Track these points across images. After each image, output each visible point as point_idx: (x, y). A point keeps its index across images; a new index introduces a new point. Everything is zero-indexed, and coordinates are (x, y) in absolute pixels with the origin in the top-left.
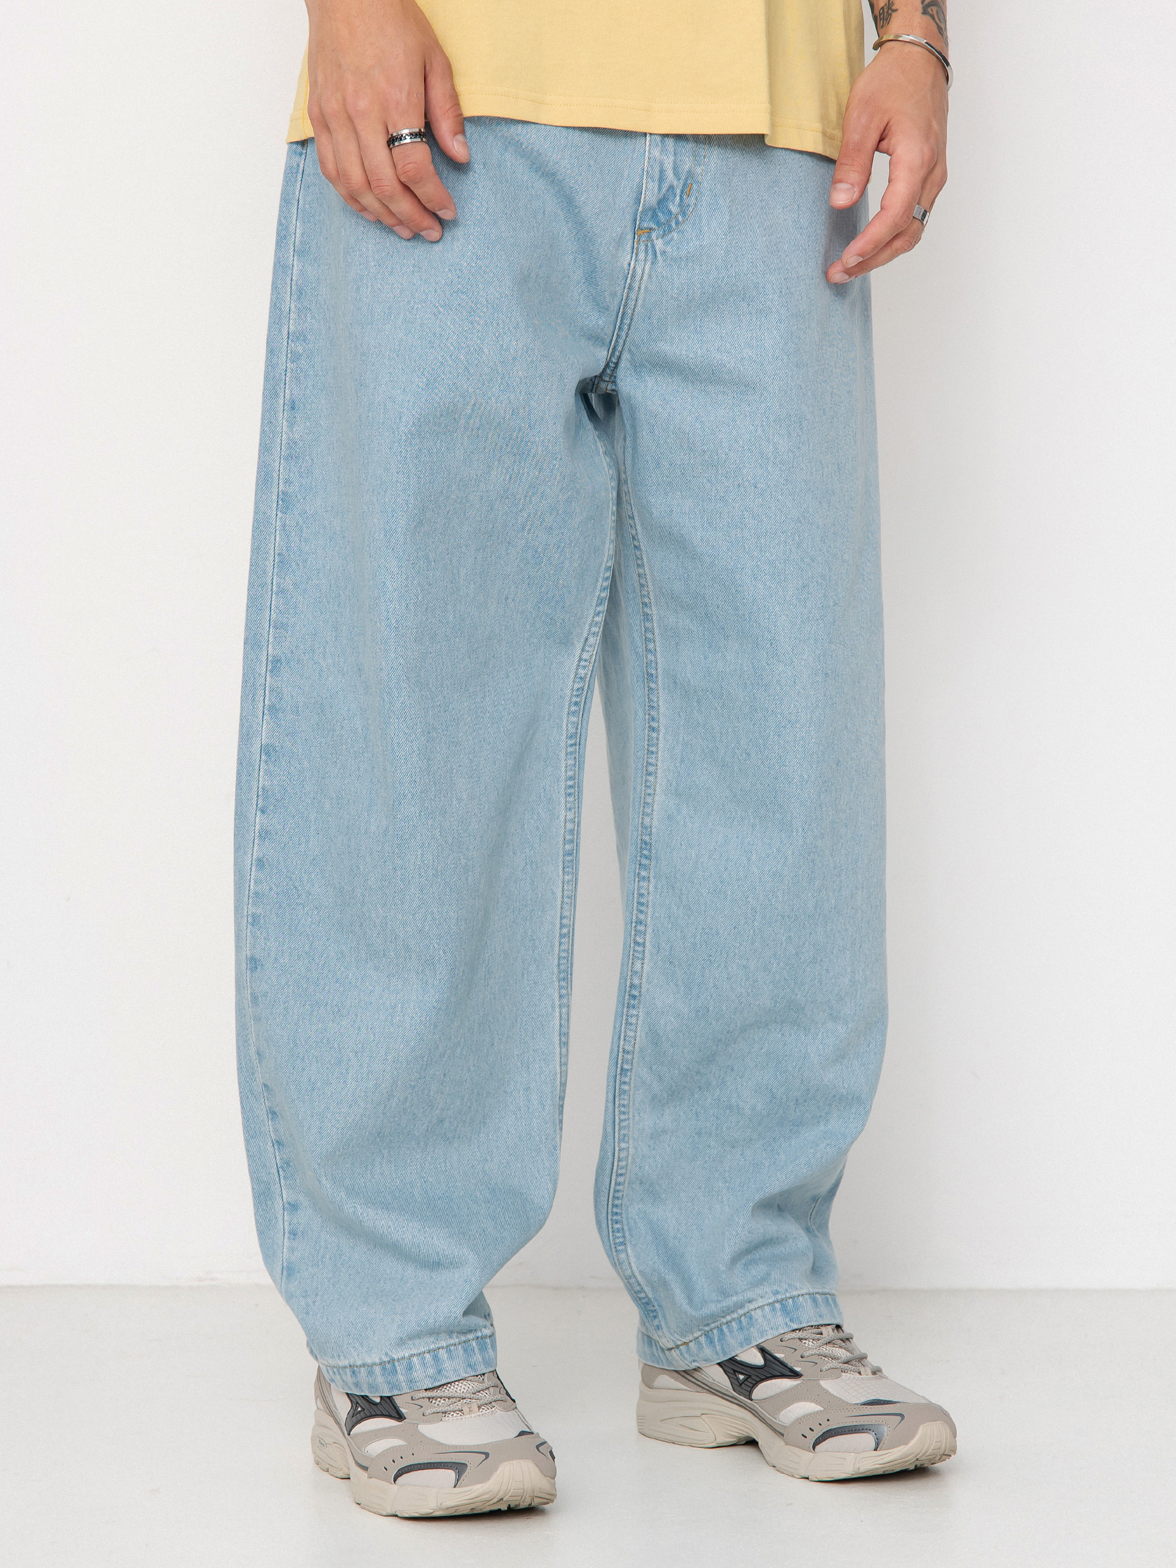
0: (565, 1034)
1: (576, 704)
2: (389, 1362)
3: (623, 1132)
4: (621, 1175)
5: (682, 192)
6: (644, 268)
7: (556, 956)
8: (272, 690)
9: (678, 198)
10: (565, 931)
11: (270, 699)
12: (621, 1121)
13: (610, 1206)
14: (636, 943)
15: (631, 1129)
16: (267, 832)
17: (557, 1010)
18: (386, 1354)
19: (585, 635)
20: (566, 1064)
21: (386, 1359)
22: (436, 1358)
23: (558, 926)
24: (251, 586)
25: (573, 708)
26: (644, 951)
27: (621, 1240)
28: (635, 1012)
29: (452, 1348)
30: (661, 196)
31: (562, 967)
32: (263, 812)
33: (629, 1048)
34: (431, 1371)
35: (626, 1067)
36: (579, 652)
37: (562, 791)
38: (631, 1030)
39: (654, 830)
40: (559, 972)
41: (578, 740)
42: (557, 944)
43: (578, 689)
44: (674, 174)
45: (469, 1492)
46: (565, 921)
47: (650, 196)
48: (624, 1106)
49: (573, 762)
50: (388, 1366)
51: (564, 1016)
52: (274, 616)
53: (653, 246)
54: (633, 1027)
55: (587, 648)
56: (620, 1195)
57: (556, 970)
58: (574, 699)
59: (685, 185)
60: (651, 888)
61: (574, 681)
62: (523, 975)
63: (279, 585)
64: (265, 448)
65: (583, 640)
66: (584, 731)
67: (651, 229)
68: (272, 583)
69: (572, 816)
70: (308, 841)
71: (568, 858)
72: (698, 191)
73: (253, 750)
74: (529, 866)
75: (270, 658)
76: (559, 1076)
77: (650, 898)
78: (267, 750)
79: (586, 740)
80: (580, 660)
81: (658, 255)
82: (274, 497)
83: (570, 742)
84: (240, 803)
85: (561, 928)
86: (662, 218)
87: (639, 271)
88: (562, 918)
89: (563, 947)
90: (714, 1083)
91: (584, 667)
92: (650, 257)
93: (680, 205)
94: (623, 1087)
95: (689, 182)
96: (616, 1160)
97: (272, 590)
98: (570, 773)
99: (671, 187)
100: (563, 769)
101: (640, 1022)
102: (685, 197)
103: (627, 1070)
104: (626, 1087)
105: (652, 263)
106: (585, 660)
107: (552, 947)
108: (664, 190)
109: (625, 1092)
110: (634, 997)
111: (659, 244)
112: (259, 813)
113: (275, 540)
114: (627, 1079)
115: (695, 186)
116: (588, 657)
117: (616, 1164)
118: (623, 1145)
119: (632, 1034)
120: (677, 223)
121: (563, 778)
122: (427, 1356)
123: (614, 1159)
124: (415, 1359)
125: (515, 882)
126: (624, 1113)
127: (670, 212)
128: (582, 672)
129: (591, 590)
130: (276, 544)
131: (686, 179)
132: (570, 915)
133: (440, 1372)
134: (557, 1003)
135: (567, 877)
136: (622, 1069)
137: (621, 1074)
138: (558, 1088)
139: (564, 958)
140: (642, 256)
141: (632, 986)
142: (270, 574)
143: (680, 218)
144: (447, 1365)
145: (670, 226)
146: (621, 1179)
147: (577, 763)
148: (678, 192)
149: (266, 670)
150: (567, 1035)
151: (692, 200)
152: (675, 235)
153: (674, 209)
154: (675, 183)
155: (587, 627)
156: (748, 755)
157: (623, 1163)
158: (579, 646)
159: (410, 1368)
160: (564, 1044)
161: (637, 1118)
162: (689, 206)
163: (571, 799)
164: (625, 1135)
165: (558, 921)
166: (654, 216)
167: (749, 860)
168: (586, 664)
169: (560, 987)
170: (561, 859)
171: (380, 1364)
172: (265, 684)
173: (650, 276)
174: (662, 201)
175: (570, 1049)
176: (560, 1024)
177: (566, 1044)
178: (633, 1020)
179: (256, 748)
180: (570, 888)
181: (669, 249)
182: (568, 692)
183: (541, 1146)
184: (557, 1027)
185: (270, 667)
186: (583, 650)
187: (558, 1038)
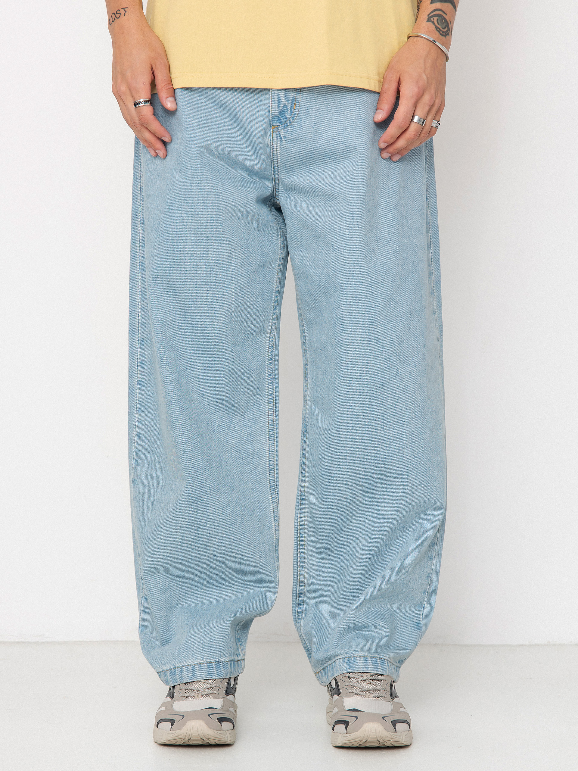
0: (276, 516)
1: (271, 359)
2: (174, 668)
3: (302, 565)
4: (302, 586)
5: (291, 107)
6: (277, 144)
7: (268, 479)
8: (141, 354)
9: (289, 110)
10: (271, 467)
11: (140, 359)
12: (301, 559)
13: (297, 600)
14: (302, 473)
15: (306, 563)
16: (141, 421)
17: (271, 505)
18: (173, 665)
19: (270, 325)
20: (278, 530)
21: (172, 667)
22: (193, 669)
23: (268, 465)
24: (130, 306)
25: (270, 362)
26: (305, 477)
27: (300, 617)
28: (303, 506)
29: (202, 665)
30: (280, 110)
31: (272, 484)
32: (139, 411)
33: (302, 523)
34: (190, 674)
35: (302, 533)
36: (269, 334)
37: (267, 401)
38: (302, 515)
39: (307, 418)
40: (270, 487)
41: (274, 376)
42: (268, 474)
43: (271, 352)
44: (285, 99)
45: (174, 734)
46: (271, 463)
47: (275, 110)
48: (302, 552)
49: (272, 387)
50: (173, 670)
51: (275, 508)
52: (140, 320)
53: (280, 134)
54: (303, 513)
55: (272, 332)
56: (302, 595)
57: (269, 486)
58: (270, 357)
59: (292, 104)
60: (307, 446)
61: (268, 349)
62: (253, 489)
63: (141, 305)
64: (133, 242)
65: (270, 328)
66: (277, 371)
67: (278, 126)
68: (139, 305)
69: (272, 413)
70: (156, 425)
71: (272, 433)
72: (299, 106)
73: (134, 382)
74: (249, 437)
75: (140, 340)
76: (275, 536)
77: (307, 451)
78: (140, 382)
79: (278, 376)
80: (270, 337)
81: (282, 138)
82: (138, 265)
83: (270, 378)
84: (130, 407)
85: (269, 466)
86: (283, 120)
87: (275, 146)
88: (269, 461)
89: (271, 475)
90: (346, 543)
91: (272, 341)
92: (279, 139)
93: (291, 113)
94: (301, 542)
95: (294, 102)
96: (298, 578)
97: (139, 308)
98: (270, 392)
99: (285, 106)
100: (267, 391)
101: (306, 511)
102: (293, 109)
103: (303, 534)
104: (303, 543)
105: (281, 142)
106: (272, 338)
107: (266, 475)
108: (281, 107)
109: (302, 545)
110: (303, 499)
111: (282, 133)
112: (137, 412)
113: (139, 284)
114: (303, 539)
115: (297, 104)
116: (273, 336)
117: (298, 580)
118: (302, 571)
119: (303, 516)
120: (290, 122)
121: (266, 395)
122: (189, 667)
123: (297, 577)
124: (184, 668)
125: (242, 445)
126: (302, 556)
127: (286, 117)
128: (271, 343)
129: (270, 302)
130: (139, 286)
131: (293, 101)
132: (274, 460)
133: (194, 675)
134: (271, 502)
135: (271, 442)
136: (300, 534)
137: (300, 536)
138: (275, 542)
139: (272, 480)
140: (275, 138)
141: (301, 493)
142: (138, 300)
143: (291, 120)
144: (198, 672)
145: (287, 124)
146: (302, 588)
147: (274, 388)
148: (289, 107)
149: (138, 345)
150: (278, 516)
151: (297, 111)
152: (289, 128)
153: (288, 116)
154: (287, 103)
155: (271, 321)
156: (335, 381)
157: (303, 580)
158: (269, 331)
159: (182, 671)
160: (277, 520)
161: (310, 558)
162: (295, 114)
163: (271, 404)
164: (303, 567)
165: (267, 463)
166: (279, 119)
167: (339, 433)
168: (273, 339)
169: (271, 494)
170: (267, 433)
171: (170, 670)
172: (138, 352)
173: (281, 148)
174: (282, 112)
175: (280, 523)
176: (274, 511)
177: (278, 521)
178: (303, 510)
179: (135, 382)
180: (273, 447)
181: (287, 135)
182: (266, 354)
183: (271, 570)
184: (272, 513)
185: (139, 344)
186: (271, 333)
187: (273, 518)
